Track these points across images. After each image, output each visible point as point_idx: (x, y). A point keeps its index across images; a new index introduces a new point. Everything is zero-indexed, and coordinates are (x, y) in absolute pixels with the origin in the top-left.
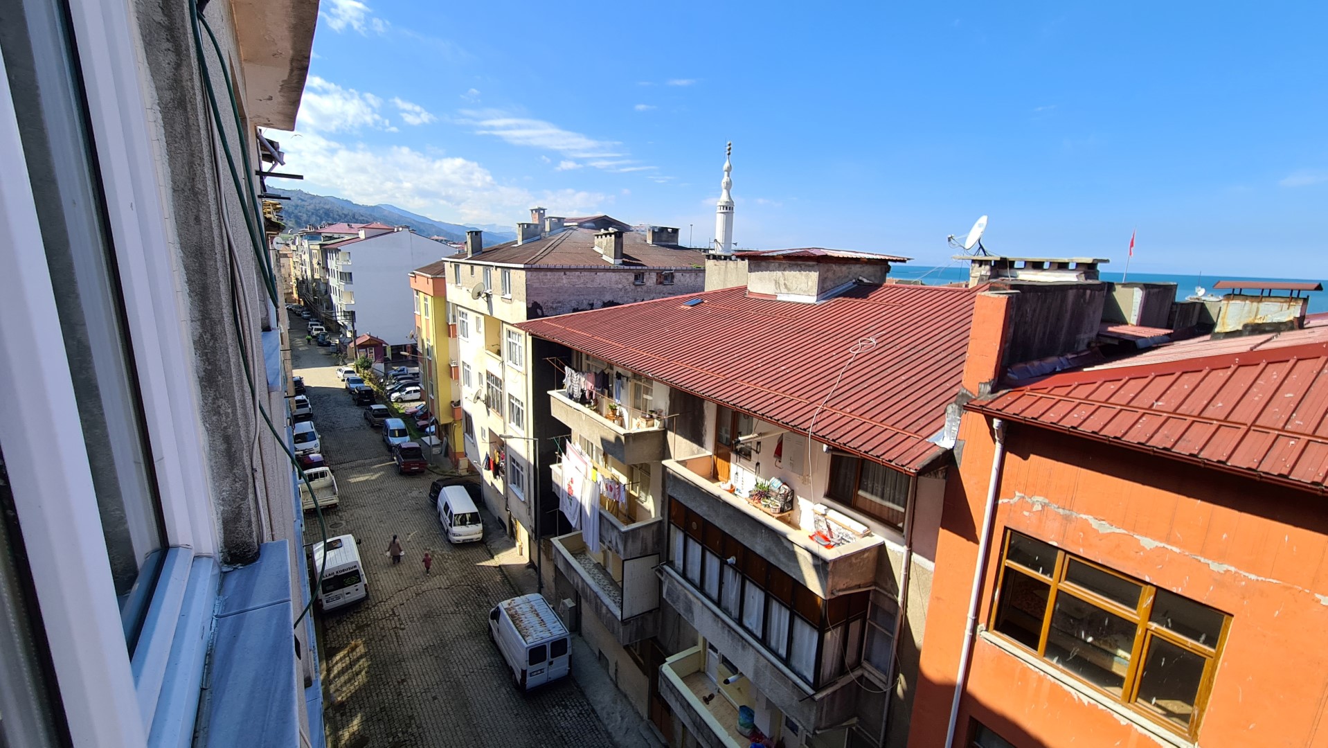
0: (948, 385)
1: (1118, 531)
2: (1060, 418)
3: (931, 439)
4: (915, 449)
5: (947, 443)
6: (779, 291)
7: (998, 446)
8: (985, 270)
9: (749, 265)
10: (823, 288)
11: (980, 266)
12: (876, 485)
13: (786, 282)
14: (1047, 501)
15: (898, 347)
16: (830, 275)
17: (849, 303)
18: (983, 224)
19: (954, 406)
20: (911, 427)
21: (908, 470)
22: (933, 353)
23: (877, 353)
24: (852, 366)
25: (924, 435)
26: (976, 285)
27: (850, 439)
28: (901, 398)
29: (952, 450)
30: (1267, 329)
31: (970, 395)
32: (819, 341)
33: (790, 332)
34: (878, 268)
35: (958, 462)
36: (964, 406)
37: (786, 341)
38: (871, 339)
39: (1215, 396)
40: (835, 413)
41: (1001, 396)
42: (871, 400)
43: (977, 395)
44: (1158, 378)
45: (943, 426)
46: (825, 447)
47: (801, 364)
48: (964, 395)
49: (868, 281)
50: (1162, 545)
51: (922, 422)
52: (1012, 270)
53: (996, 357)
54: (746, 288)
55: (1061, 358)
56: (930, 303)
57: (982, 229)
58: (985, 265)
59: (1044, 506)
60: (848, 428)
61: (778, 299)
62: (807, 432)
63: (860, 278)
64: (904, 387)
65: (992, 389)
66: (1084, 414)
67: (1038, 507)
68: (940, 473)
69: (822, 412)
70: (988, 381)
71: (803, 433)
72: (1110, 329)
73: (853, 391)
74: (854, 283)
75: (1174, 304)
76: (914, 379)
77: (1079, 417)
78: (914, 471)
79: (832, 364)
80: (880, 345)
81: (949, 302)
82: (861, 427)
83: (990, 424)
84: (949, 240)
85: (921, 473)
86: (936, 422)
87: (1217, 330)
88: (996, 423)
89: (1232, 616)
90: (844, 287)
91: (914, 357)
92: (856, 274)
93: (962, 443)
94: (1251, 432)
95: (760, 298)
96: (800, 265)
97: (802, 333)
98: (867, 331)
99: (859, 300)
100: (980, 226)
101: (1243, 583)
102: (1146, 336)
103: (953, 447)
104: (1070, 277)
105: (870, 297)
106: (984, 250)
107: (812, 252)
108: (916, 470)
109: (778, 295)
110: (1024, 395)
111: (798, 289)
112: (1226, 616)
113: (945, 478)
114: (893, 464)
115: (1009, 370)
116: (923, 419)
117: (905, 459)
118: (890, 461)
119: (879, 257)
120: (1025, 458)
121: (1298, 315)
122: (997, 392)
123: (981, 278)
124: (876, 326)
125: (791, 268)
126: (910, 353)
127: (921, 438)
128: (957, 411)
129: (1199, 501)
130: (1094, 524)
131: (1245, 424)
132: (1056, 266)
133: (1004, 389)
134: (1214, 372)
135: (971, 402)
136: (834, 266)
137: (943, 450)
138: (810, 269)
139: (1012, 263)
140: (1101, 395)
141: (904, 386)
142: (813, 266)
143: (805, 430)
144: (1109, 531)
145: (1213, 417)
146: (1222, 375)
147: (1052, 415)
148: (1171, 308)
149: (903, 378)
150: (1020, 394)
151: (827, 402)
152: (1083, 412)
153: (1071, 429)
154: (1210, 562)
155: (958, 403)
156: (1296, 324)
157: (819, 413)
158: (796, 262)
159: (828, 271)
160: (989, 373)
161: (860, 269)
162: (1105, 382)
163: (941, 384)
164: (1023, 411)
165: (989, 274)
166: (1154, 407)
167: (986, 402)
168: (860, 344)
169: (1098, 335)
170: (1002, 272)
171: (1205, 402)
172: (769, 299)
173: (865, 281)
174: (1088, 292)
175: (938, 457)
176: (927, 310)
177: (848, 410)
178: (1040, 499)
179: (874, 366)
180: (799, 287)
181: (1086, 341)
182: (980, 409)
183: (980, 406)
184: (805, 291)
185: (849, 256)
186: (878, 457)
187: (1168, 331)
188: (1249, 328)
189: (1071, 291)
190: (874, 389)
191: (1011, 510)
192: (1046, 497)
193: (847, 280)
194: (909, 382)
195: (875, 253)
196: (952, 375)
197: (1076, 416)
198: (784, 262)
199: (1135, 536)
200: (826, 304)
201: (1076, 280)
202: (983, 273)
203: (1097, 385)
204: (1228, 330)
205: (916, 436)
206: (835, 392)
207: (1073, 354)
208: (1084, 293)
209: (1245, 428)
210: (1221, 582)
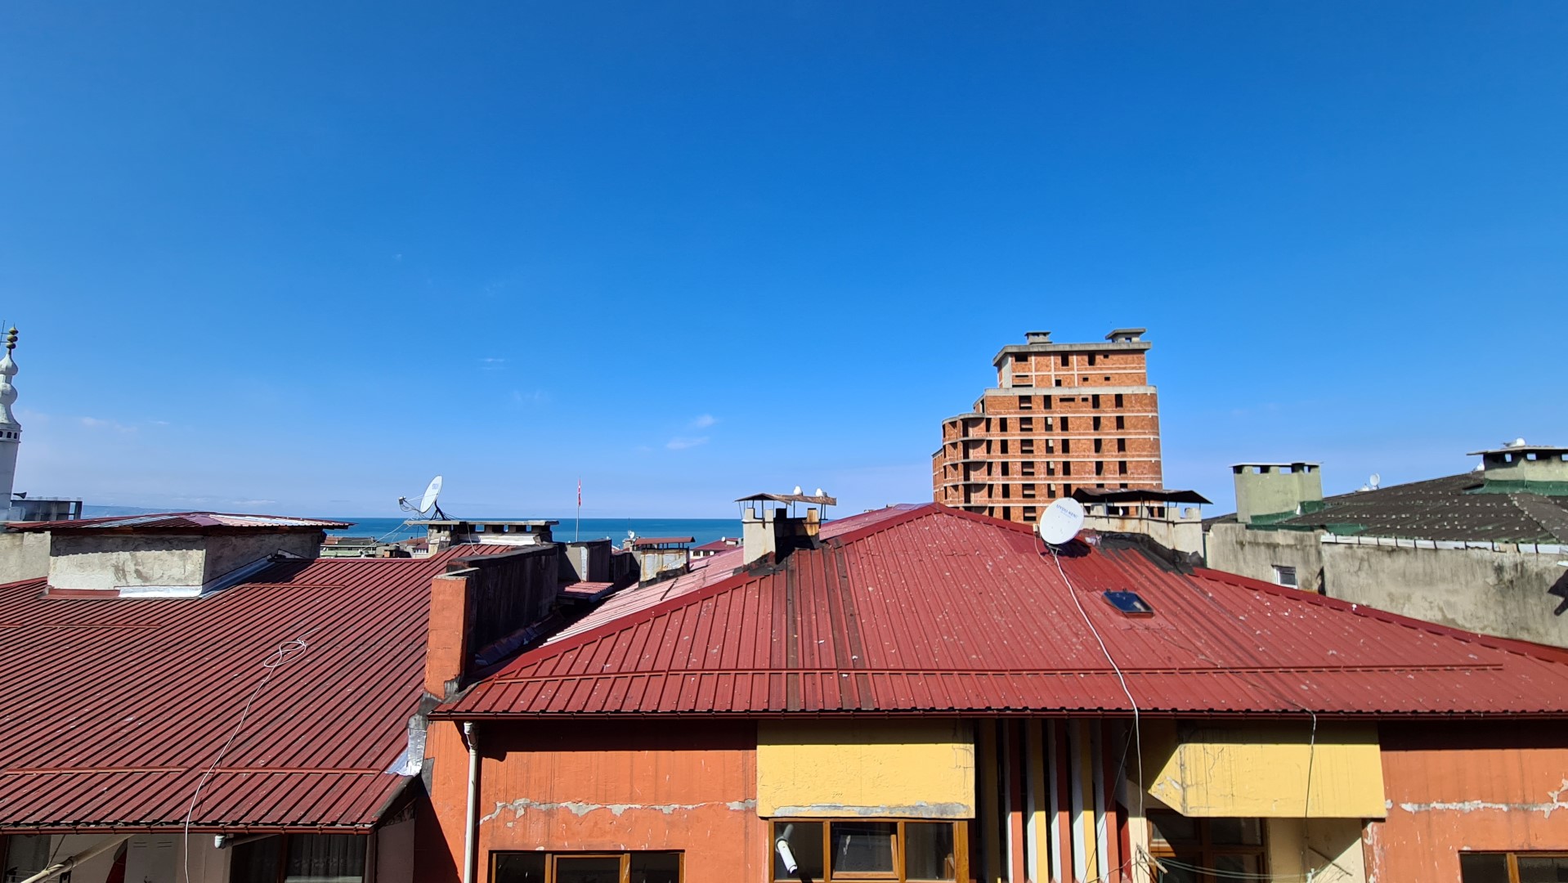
0: (410, 687)
1: (594, 807)
2: (530, 703)
3: (391, 770)
4: (370, 792)
5: (412, 769)
6: (123, 582)
7: (472, 752)
8: (444, 536)
9: (53, 543)
10: (214, 572)
11: (439, 532)
12: (316, 861)
13: (140, 568)
14: (528, 801)
15: (340, 646)
16: (227, 552)
17: (262, 591)
18: (438, 485)
19: (417, 717)
20: (363, 760)
21: (361, 827)
22: (389, 647)
23: (308, 660)
24: (267, 689)
25: (381, 767)
26: (435, 553)
27: (266, 811)
28: (346, 721)
29: (419, 775)
30: (671, 575)
31: (436, 699)
32: (207, 659)
33: (146, 651)
34: (308, 537)
35: (428, 789)
36: (429, 716)
37: (137, 668)
38: (299, 641)
39: (644, 649)
40: (237, 774)
41: (470, 692)
42: (300, 737)
43: (443, 697)
44: (604, 640)
45: (406, 745)
46: (218, 840)
47: (168, 706)
48: (428, 701)
49: (292, 556)
50: (627, 806)
51: (378, 749)
52: (473, 535)
53: (460, 647)
54: (43, 582)
55: (527, 629)
56: (382, 580)
57: (437, 491)
58: (445, 530)
59: (526, 807)
60: (262, 792)
61: (122, 596)
62: (180, 825)
63: (280, 553)
64: (351, 703)
65: (459, 686)
66: (551, 693)
67: (521, 812)
68: (406, 812)
69: (213, 779)
70: (454, 677)
71: (174, 829)
72: (567, 589)
73: (270, 729)
74: (269, 561)
75: (612, 556)
76: (365, 689)
77: (546, 698)
78: (370, 826)
79: (231, 693)
80: (314, 648)
81: (406, 577)
82: (285, 784)
83: (461, 729)
84: (401, 502)
85: (378, 825)
86: (396, 744)
87: (642, 579)
88: (467, 726)
89: (683, 851)
90: (252, 568)
91: (364, 657)
92: (272, 547)
93: (430, 762)
94: (669, 676)
95: (79, 598)
96: (169, 541)
97: (171, 650)
98: (291, 631)
99: (277, 586)
100: (435, 487)
101: (686, 816)
102: (594, 592)
103: (421, 770)
104: (527, 540)
105: (296, 578)
106: (441, 513)
107: (193, 520)
108: (372, 823)
109: (122, 589)
110: (494, 684)
111: (165, 577)
112: (681, 853)
113: (414, 817)
114: (338, 826)
115: (476, 655)
116: (379, 744)
117: (356, 811)
118: (334, 823)
119: (307, 523)
120: (502, 758)
121: (685, 562)
122: (465, 688)
123: (441, 545)
124: (307, 621)
125: (150, 546)
126: (358, 652)
127: (377, 772)
128: (421, 722)
129: (647, 752)
130: (573, 808)
131: (664, 671)
132: (515, 529)
133: (473, 683)
134: (641, 626)
135: (436, 708)
136: (233, 539)
137: (407, 780)
138: (190, 546)
139: (472, 528)
140: (562, 670)
141: (350, 701)
142: (195, 541)
143: (176, 822)
144: (587, 811)
145: (644, 670)
146: (646, 627)
147: (522, 702)
148: (610, 561)
149: (349, 690)
150: (491, 683)
151: (221, 760)
152: (549, 690)
153: (540, 714)
154: (662, 807)
155: (422, 713)
156: (685, 569)
157: (206, 784)
158: (163, 536)
159: (223, 546)
160: (453, 668)
161: (277, 541)
162: (565, 652)
163: (401, 687)
164: (494, 704)
165: (449, 540)
166: (604, 671)
167: (454, 705)
168: (281, 652)
169: (557, 597)
170: (463, 536)
171: (638, 656)
172: (100, 598)
173: (288, 556)
174: (543, 557)
175: (403, 790)
176: (378, 589)
177: (261, 762)
178: (521, 801)
179: (304, 682)
180: (168, 573)
181: (547, 607)
182: (448, 716)
183: (448, 711)
184: (179, 580)
185: (260, 524)
186: (314, 823)
187: (610, 584)
188: (660, 576)
189: (528, 560)
190: (305, 716)
191: (493, 827)
192: (527, 797)
193: (258, 556)
194: (358, 694)
195: (302, 518)
196: (414, 672)
197: (543, 697)
198: (135, 536)
199: (608, 807)
200: (220, 597)
201: (533, 543)
202: (443, 539)
203: (558, 658)
204: (648, 579)
205: (371, 772)
206: (238, 738)
207: (537, 622)
208: (540, 560)
209: (664, 674)
210: (672, 823)
